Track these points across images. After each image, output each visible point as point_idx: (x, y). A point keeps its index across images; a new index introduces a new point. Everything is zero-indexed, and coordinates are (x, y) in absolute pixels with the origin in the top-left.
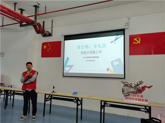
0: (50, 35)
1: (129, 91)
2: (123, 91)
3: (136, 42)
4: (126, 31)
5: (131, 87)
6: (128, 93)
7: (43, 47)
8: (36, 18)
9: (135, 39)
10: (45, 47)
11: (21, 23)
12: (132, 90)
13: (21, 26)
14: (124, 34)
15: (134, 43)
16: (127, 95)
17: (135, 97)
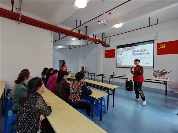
0: (109, 46)
1: (157, 74)
2: (153, 75)
3: (162, 47)
4: (155, 41)
5: (158, 72)
6: (156, 75)
7: (105, 53)
8: (103, 40)
9: (162, 45)
10: (106, 53)
11: (95, 42)
12: (158, 74)
13: (96, 44)
14: (154, 43)
15: (160, 47)
16: (156, 76)
17: (160, 77)
